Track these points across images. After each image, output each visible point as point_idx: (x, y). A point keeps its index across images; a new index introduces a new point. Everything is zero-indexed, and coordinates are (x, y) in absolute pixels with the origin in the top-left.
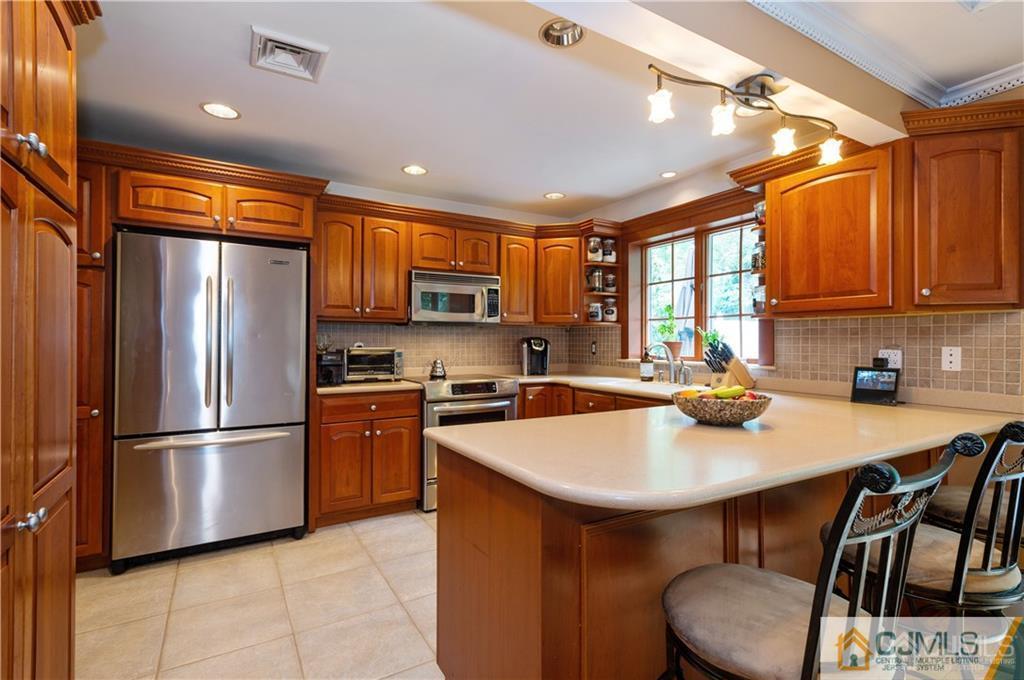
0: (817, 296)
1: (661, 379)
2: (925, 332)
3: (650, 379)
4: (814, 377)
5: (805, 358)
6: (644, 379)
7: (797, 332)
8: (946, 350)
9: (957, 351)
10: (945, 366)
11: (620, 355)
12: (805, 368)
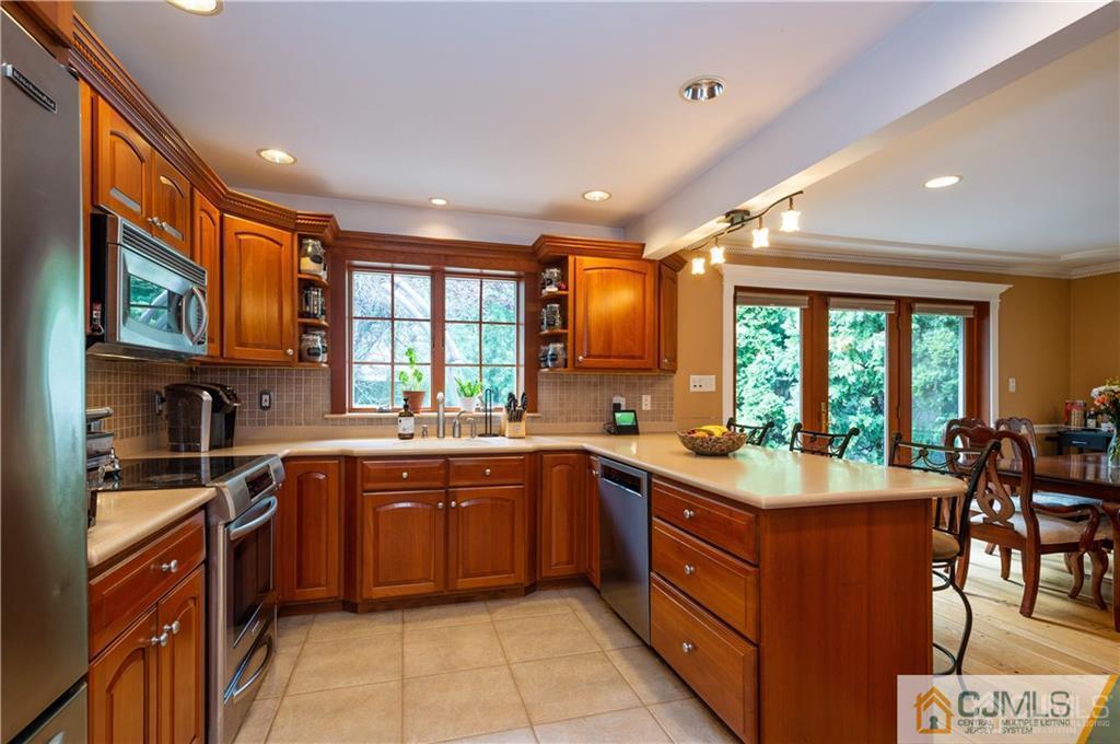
0: (609, 357)
1: (424, 434)
2: (634, 385)
3: (411, 436)
4: (568, 420)
5: (562, 405)
6: (402, 437)
7: (555, 384)
8: (644, 397)
9: (649, 397)
10: (644, 408)
11: (328, 409)
12: (562, 413)
